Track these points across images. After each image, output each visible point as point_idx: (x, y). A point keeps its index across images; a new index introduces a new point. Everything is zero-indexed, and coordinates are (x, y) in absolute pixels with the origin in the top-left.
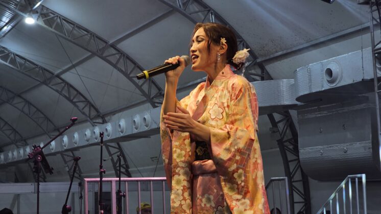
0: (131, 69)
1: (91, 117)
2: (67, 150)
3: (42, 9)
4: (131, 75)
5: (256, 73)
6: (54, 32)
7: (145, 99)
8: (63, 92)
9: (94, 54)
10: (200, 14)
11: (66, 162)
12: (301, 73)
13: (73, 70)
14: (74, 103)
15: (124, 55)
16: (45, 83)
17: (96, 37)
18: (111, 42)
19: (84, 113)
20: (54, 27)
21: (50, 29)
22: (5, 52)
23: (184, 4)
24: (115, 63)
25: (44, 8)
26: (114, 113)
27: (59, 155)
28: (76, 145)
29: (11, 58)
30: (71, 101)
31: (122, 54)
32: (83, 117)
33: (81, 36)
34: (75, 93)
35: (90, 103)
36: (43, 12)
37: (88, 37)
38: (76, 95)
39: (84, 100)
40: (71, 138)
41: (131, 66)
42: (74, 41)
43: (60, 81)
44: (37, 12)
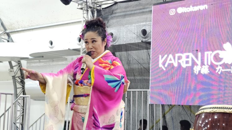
5: (4, 38)
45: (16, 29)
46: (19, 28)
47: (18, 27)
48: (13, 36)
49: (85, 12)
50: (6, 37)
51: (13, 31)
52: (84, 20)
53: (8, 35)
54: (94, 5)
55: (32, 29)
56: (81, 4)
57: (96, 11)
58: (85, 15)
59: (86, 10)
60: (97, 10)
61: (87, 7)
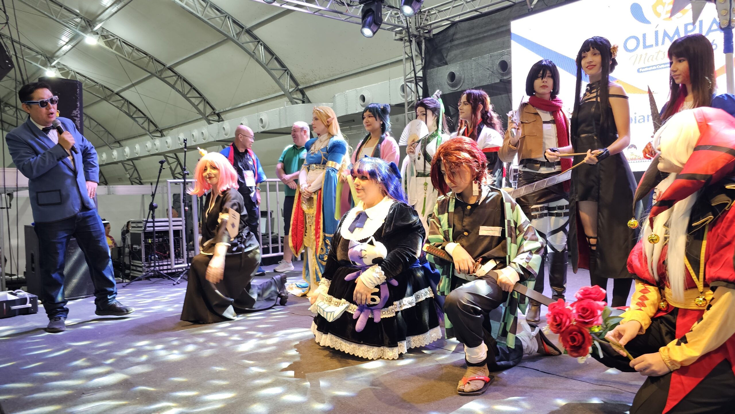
0: (188, 90)
1: (151, 131)
2: (128, 160)
3: (102, 31)
4: (188, 96)
5: (297, 97)
6: (114, 53)
7: (201, 117)
8: (123, 109)
9: (152, 75)
10: (251, 44)
11: (126, 170)
12: (339, 98)
13: (133, 89)
14: (134, 119)
15: (181, 78)
16: (105, 99)
17: (155, 60)
18: (168, 65)
19: (143, 128)
20: (114, 47)
21: (110, 49)
22: (65, 70)
23: (237, 34)
24: (173, 84)
25: (104, 30)
26: (171, 128)
27: (120, 164)
28: (137, 156)
29: (72, 76)
30: (131, 117)
31: (179, 76)
32: (143, 131)
33: (140, 59)
34: (135, 109)
35: (149, 119)
36: (103, 34)
37: (147, 59)
38: (136, 111)
39: (143, 116)
40: (132, 149)
41: (187, 88)
42: (134, 62)
43: (121, 98)
44: (97, 34)
45: (312, 82)
46: (316, 81)
47: (314, 79)
48: (308, 93)
49: (408, 44)
50: (300, 96)
51: (308, 85)
52: (407, 56)
53: (302, 92)
54: (419, 31)
55: (335, 80)
56: (400, 32)
57: (424, 41)
58: (408, 50)
59: (408, 42)
60: (425, 38)
61: (409, 36)
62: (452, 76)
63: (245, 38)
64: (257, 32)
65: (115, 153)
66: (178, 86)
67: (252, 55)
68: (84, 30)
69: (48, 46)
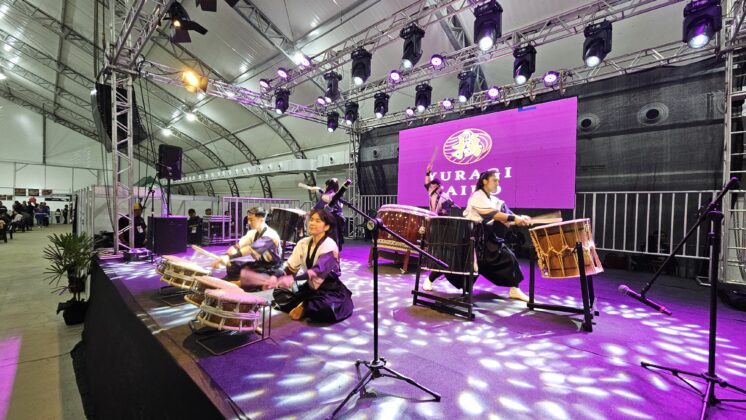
0: (242, 147)
1: (220, 166)
2: (207, 181)
4: (242, 150)
5: (299, 155)
6: (203, 125)
7: (248, 161)
8: (206, 154)
10: (276, 126)
11: (206, 186)
12: (320, 158)
13: (212, 144)
14: (212, 159)
15: (239, 140)
17: (225, 129)
18: (232, 133)
19: (216, 164)
20: (203, 122)
21: (201, 123)
22: (176, 131)
23: (269, 120)
24: (234, 143)
25: (198, 112)
26: (232, 166)
27: (203, 183)
28: (212, 179)
30: (210, 158)
31: (237, 139)
33: (217, 128)
34: (212, 154)
35: (220, 160)
36: (198, 114)
37: (220, 129)
42: (213, 130)
43: (205, 148)
45: (308, 148)
47: (309, 146)
49: (352, 135)
50: (301, 155)
51: (306, 149)
52: (351, 141)
55: (319, 148)
56: (349, 130)
57: (360, 135)
58: (351, 137)
61: (353, 132)
62: (375, 152)
63: (274, 123)
64: (280, 120)
65: (200, 177)
66: (237, 144)
67: (277, 132)
68: (187, 111)
69: (166, 118)
